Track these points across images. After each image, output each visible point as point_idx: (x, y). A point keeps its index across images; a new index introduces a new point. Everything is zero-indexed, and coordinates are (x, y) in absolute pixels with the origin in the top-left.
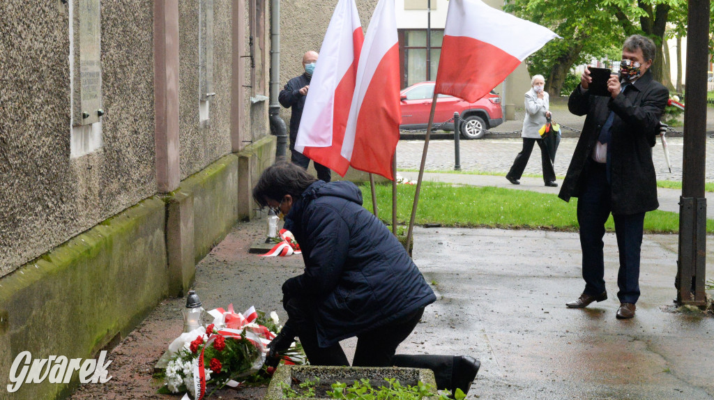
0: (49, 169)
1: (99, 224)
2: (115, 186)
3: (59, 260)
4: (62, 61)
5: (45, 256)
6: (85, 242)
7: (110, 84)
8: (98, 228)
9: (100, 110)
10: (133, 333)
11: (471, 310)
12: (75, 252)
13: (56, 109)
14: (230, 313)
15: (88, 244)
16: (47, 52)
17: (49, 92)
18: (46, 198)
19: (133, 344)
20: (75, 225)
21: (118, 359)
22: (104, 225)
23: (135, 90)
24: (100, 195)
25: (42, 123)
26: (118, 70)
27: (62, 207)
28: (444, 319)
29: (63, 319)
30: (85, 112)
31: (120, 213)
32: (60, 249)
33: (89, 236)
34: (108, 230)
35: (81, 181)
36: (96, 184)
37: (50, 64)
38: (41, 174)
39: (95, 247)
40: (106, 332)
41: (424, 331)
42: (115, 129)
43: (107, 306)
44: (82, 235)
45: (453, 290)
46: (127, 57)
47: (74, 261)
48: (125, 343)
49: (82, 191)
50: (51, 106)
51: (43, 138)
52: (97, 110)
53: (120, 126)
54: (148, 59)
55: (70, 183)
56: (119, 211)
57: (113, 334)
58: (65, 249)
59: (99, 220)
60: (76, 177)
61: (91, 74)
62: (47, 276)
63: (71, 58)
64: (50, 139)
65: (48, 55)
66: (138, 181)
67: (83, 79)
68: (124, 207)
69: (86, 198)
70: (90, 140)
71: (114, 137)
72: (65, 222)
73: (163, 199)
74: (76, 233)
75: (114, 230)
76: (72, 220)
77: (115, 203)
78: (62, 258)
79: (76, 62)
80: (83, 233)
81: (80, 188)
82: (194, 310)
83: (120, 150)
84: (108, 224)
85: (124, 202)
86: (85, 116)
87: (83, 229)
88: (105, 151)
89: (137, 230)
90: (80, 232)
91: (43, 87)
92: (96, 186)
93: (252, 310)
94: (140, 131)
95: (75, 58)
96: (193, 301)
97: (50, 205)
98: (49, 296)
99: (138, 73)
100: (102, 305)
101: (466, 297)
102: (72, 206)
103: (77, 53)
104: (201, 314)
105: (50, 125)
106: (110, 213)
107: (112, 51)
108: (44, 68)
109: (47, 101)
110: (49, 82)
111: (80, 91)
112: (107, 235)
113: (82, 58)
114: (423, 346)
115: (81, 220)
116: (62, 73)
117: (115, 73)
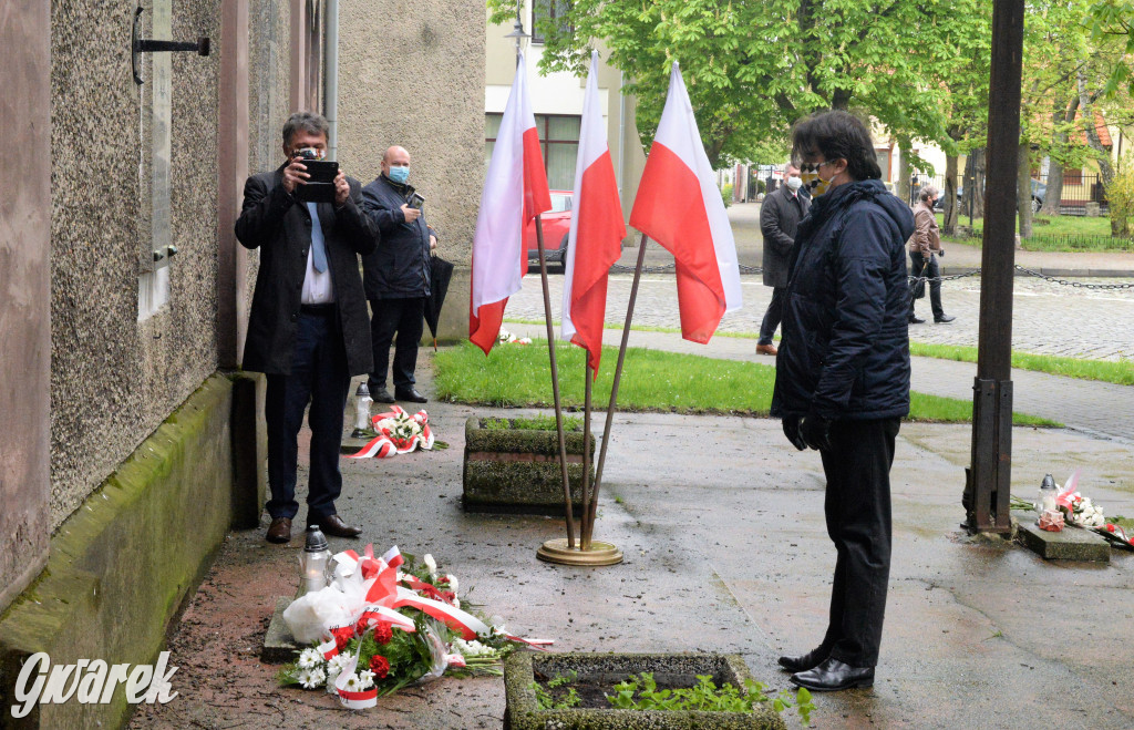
0: (116, 343)
1: (164, 422)
2: (179, 362)
3: (130, 485)
4: (132, 174)
5: (111, 479)
6: (154, 453)
7: (177, 206)
8: (165, 428)
9: (171, 247)
10: (203, 586)
11: (686, 541)
12: (146, 469)
13: (126, 248)
14: (368, 558)
15: (158, 456)
16: (118, 161)
17: (119, 222)
18: (112, 388)
19: (209, 605)
20: (141, 427)
21: (196, 631)
22: (170, 423)
23: (200, 212)
24: (166, 379)
25: (111, 272)
26: (185, 184)
27: (129, 398)
28: (654, 557)
29: (136, 576)
30: (157, 252)
31: (184, 403)
32: (127, 465)
33: (157, 441)
34: (178, 432)
35: (147, 359)
36: (162, 360)
37: (121, 180)
38: (109, 351)
39: (167, 459)
40: (176, 589)
41: (633, 578)
42: (182, 274)
43: (177, 550)
44: (149, 442)
45: (650, 511)
46: (193, 162)
47: (148, 486)
48: (197, 605)
49: (148, 373)
50: (121, 244)
51: (112, 295)
52: (166, 247)
53: (186, 268)
54: (213, 165)
55: (137, 361)
56: (183, 399)
57: (183, 592)
58: (131, 465)
59: (165, 416)
60: (143, 351)
61: (162, 193)
62: (121, 511)
63: (141, 166)
64: (118, 295)
65: (119, 166)
66: (202, 350)
67: (155, 199)
68: (188, 393)
69: (151, 385)
70: (154, 292)
71: (181, 287)
72: (131, 423)
73: (229, 378)
74: (142, 440)
75: (185, 431)
76: (138, 418)
77: (179, 387)
78: (134, 479)
79: (146, 173)
80: (148, 437)
81: (146, 369)
82: (317, 556)
83: (186, 306)
84: (175, 422)
85: (188, 385)
86: (156, 258)
87: (149, 431)
88: (172, 309)
89: (207, 427)
90: (146, 436)
91: (112, 215)
92: (163, 365)
93: (395, 552)
94: (204, 274)
95: (144, 168)
96: (316, 542)
97: (117, 398)
98: (122, 543)
99: (203, 188)
100: (173, 548)
101: (671, 522)
102: (138, 397)
103: (148, 160)
104: (328, 560)
105: (119, 273)
106: (175, 404)
107: (179, 156)
108: (115, 186)
109: (116, 237)
110: (120, 206)
111: (151, 219)
112: (178, 439)
113: (155, 168)
114: (641, 601)
115: (147, 419)
116: (133, 192)
117: (182, 189)
